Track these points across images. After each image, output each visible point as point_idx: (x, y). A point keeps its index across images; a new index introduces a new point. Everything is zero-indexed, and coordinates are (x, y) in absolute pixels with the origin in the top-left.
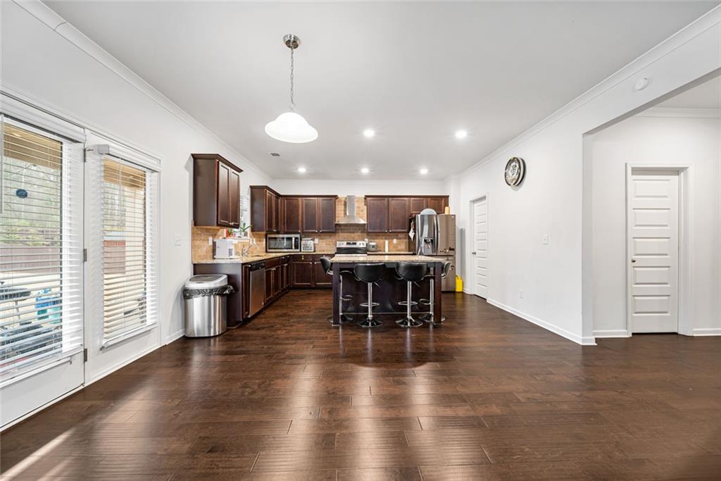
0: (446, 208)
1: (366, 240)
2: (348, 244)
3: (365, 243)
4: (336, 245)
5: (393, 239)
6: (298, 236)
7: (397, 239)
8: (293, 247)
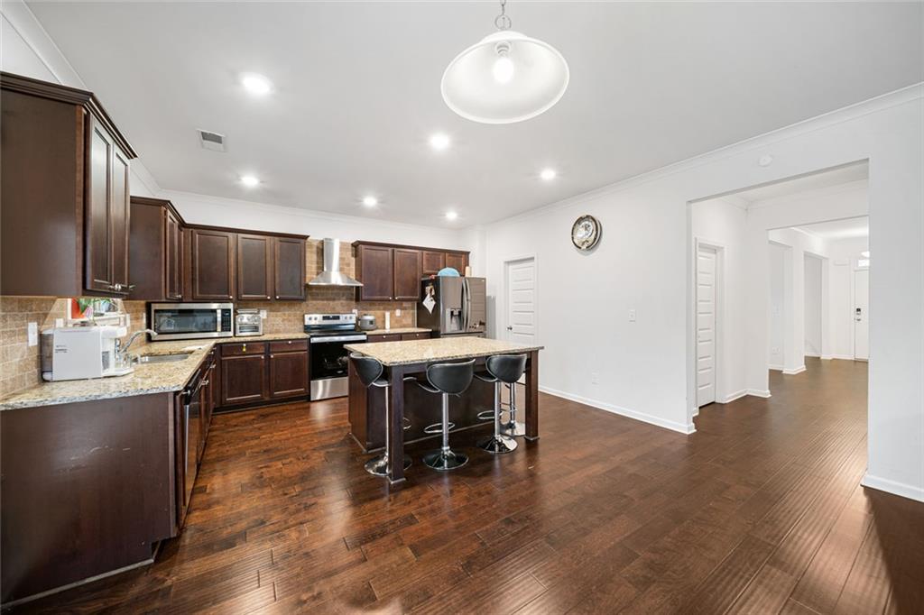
0: (467, 268)
1: (354, 311)
2: (324, 318)
3: (354, 317)
4: (304, 320)
5: (395, 310)
6: (230, 306)
7: (401, 309)
8: (219, 329)
